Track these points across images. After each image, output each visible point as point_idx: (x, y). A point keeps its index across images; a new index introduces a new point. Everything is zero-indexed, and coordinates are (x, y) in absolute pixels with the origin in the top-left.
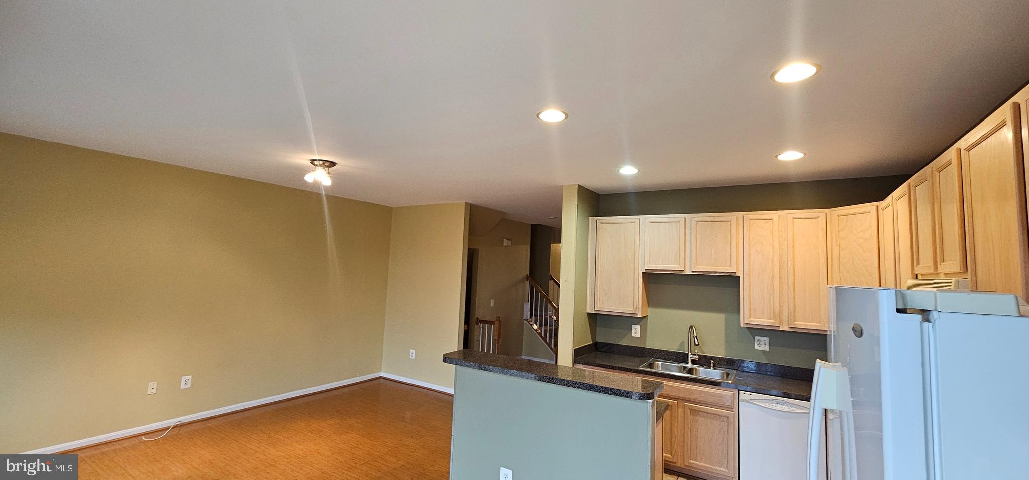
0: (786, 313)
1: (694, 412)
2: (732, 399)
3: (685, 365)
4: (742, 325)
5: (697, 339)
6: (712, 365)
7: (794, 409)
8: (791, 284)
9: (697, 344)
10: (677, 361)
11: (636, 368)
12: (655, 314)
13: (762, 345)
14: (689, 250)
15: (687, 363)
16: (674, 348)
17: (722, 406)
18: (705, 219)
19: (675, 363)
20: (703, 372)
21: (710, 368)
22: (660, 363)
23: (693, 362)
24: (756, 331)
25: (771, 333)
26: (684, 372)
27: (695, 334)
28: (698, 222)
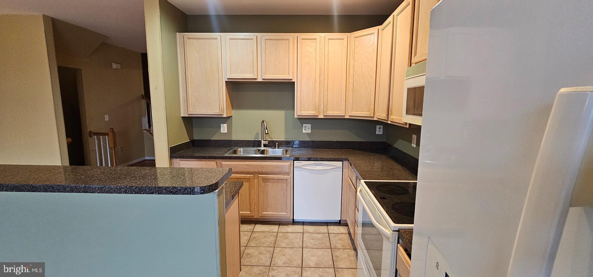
0: (322, 107)
1: (265, 180)
2: (290, 167)
3: (259, 148)
4: (296, 117)
5: (267, 129)
6: (277, 146)
7: (326, 167)
8: (326, 86)
9: (267, 132)
10: (254, 146)
11: (223, 155)
12: (236, 114)
13: (307, 129)
14: (260, 63)
15: (261, 147)
16: (251, 138)
17: (283, 173)
18: (272, 37)
19: (252, 148)
20: (271, 152)
21: (275, 148)
22: (242, 149)
23: (265, 146)
24: (303, 120)
25: (312, 120)
26: (258, 153)
27: (265, 126)
28: (266, 40)
